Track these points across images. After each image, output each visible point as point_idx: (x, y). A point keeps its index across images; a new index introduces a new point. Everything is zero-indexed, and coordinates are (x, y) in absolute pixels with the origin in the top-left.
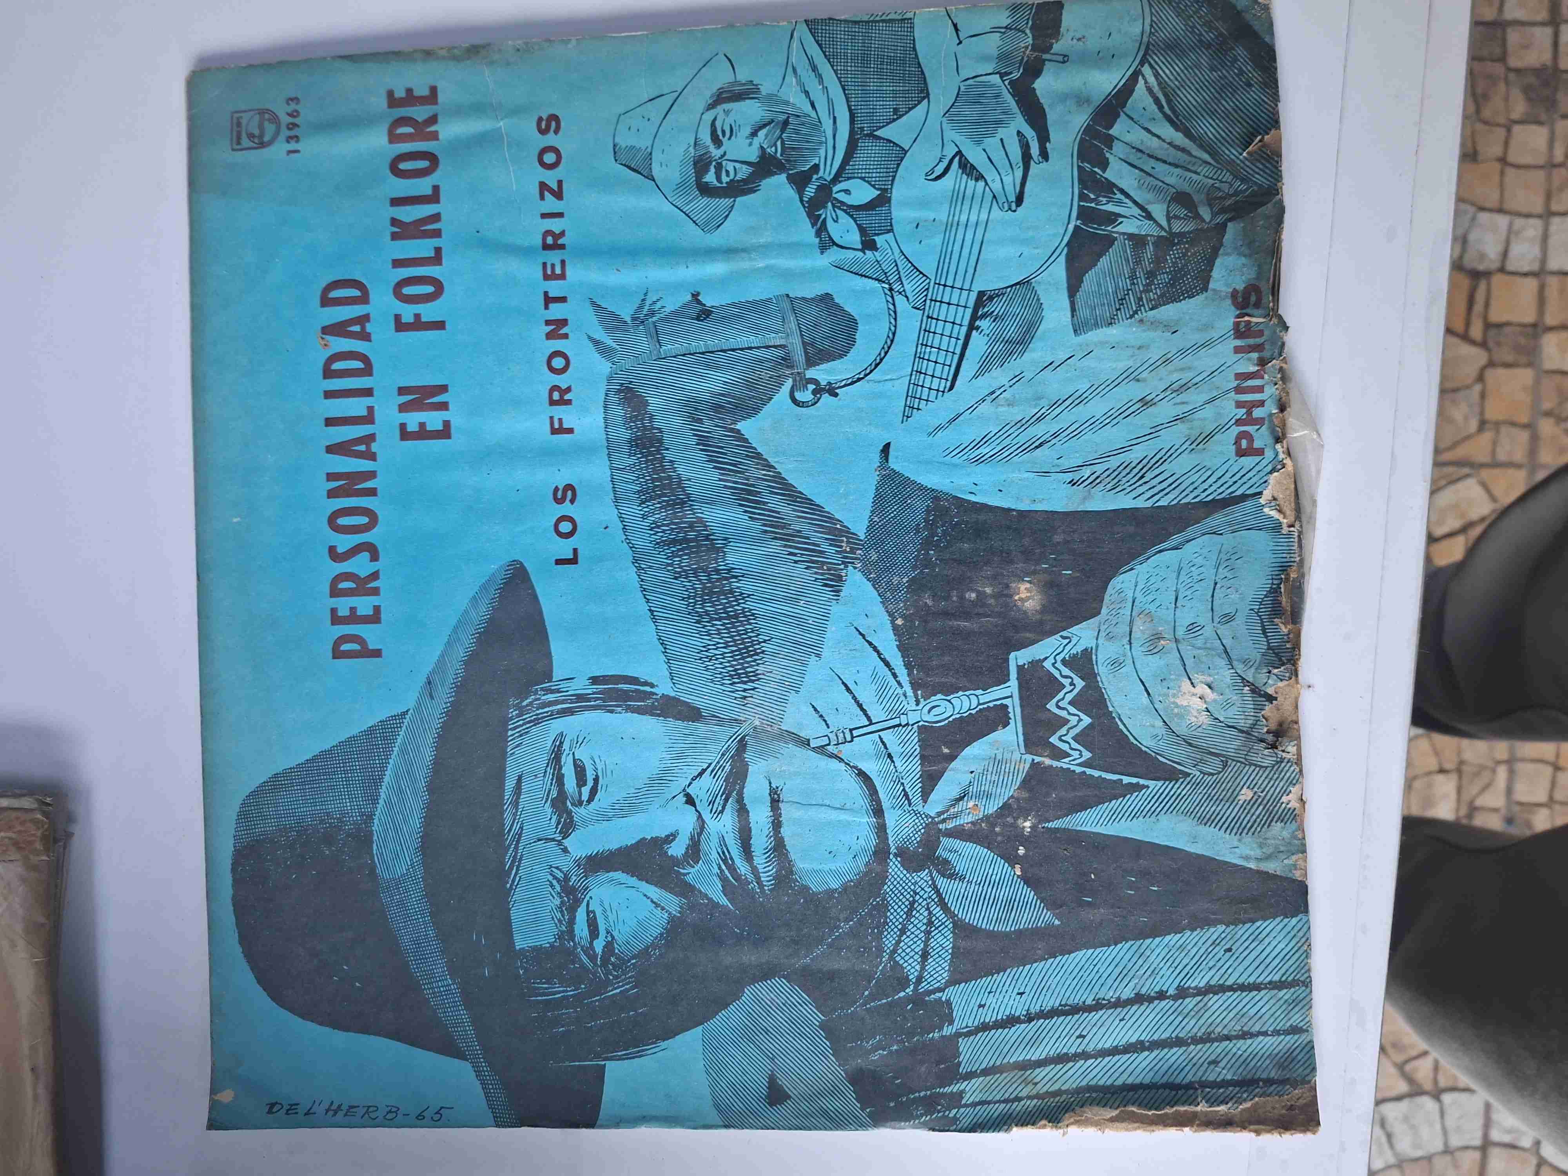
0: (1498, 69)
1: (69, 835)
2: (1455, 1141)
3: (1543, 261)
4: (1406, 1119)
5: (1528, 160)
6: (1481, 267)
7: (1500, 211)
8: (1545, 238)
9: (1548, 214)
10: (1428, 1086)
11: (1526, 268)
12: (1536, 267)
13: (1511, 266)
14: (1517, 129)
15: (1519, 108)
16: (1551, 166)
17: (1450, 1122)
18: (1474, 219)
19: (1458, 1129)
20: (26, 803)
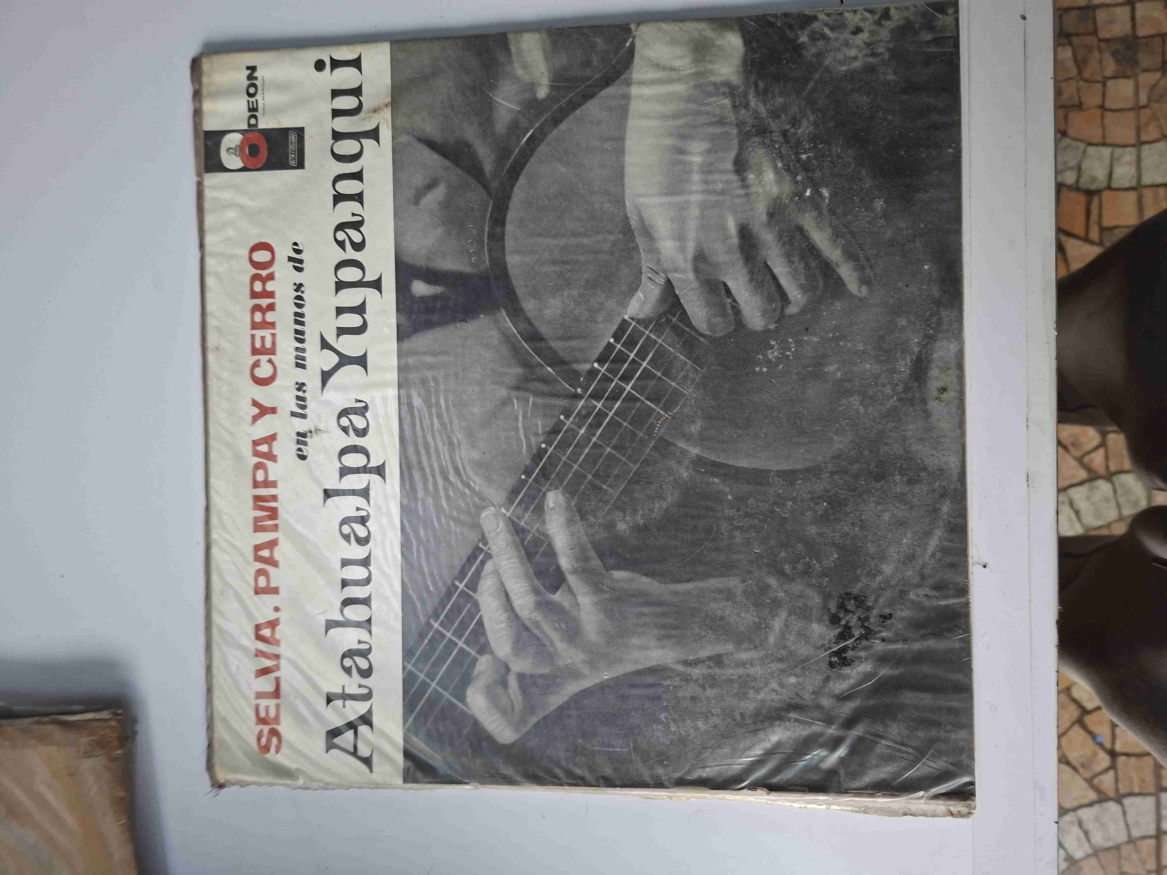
0: (1092, 41)
1: (135, 733)
2: (1136, 833)
3: (1139, 177)
4: (1097, 819)
5: (1121, 105)
6: (1094, 187)
7: (1104, 144)
8: (1139, 161)
9: (1139, 144)
10: (1111, 793)
11: (1127, 185)
12: (1134, 183)
13: (1114, 185)
14: (1110, 83)
15: (1110, 67)
16: (1138, 108)
17: (1130, 819)
18: (1084, 152)
19: (1137, 823)
20: (104, 715)
